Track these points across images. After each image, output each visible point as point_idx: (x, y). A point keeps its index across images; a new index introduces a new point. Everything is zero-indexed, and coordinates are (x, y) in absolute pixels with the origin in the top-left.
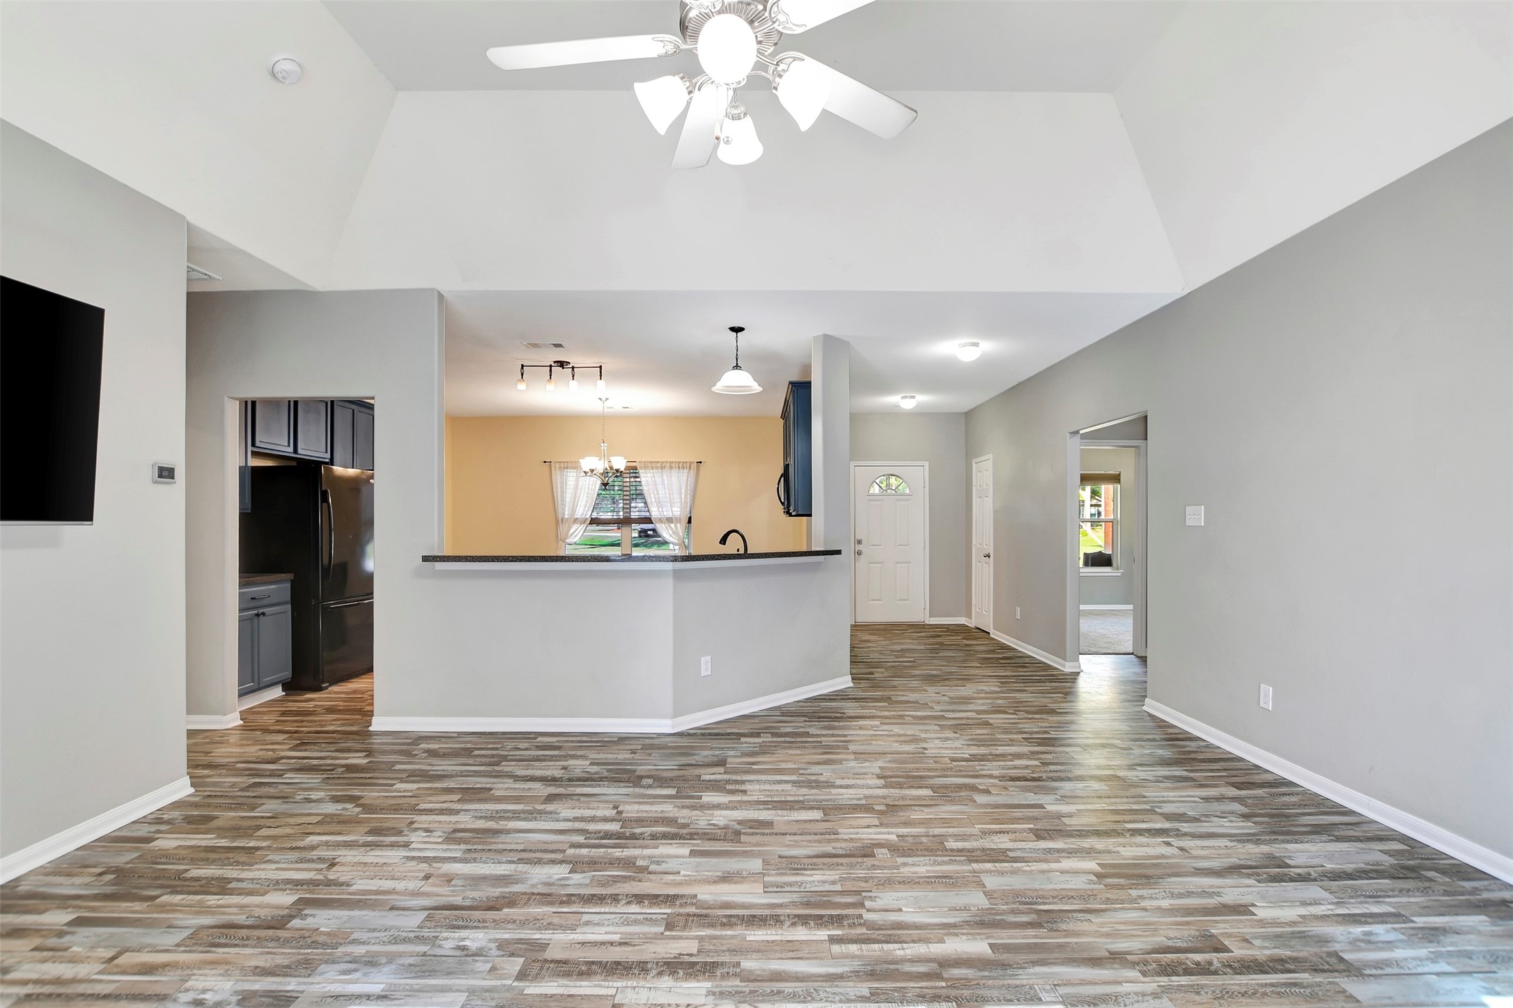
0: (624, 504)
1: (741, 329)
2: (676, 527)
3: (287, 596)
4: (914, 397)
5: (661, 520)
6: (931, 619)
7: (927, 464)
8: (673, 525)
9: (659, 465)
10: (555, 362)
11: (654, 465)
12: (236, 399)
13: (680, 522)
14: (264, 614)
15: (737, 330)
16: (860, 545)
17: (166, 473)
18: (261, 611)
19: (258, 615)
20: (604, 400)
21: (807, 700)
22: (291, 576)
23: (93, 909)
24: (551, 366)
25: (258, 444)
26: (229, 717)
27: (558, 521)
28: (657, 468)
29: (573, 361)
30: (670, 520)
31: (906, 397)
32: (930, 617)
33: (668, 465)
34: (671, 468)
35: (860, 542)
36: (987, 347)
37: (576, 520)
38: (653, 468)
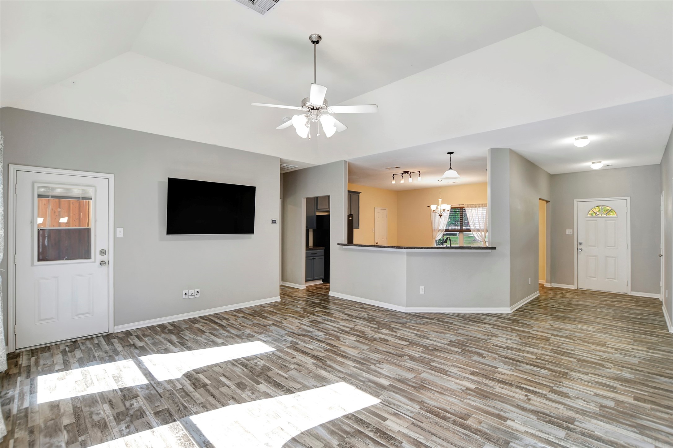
0: (460, 223)
1: (453, 153)
2: (481, 233)
3: (323, 254)
4: (600, 162)
5: (474, 231)
6: (632, 292)
7: (629, 199)
8: (480, 233)
9: (474, 206)
10: (404, 172)
11: (472, 206)
12: (305, 198)
13: (483, 232)
14: (315, 258)
15: (451, 153)
16: (581, 246)
17: (274, 221)
18: (314, 257)
19: (313, 259)
20: (440, 181)
21: (477, 314)
22: (323, 248)
23: (246, 316)
24: (402, 173)
25: (318, 209)
26: (303, 286)
27: (433, 231)
28: (473, 207)
29: (410, 170)
30: (478, 231)
31: (594, 163)
32: (631, 291)
33: (478, 205)
34: (479, 207)
35: (581, 244)
36: (593, 138)
37: (439, 230)
38: (471, 207)
